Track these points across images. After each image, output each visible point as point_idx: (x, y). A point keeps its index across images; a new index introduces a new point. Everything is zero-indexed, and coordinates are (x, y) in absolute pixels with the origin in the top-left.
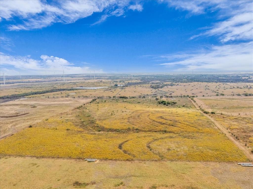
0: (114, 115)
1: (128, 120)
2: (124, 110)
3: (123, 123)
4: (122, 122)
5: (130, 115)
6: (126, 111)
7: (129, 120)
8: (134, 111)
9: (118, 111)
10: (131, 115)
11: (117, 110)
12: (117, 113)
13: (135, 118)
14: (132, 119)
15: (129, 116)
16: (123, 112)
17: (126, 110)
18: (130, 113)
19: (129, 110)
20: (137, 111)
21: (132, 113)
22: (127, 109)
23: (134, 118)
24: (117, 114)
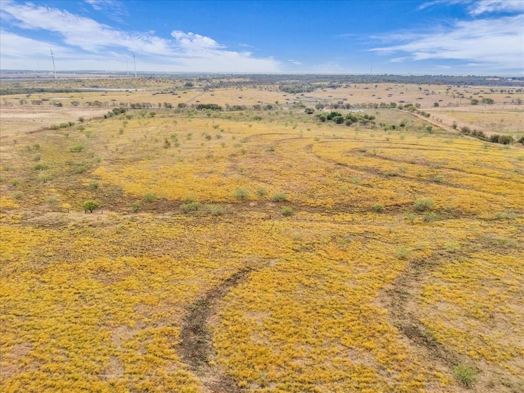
0: (177, 145)
1: (229, 164)
2: (213, 133)
3: (210, 173)
4: (208, 169)
5: (236, 146)
6: (219, 137)
7: (236, 161)
8: (248, 135)
9: (190, 135)
10: (241, 148)
11: (186, 134)
12: (190, 141)
13: (260, 157)
14: (249, 160)
15: (234, 151)
16: (209, 138)
17: (222, 134)
18: (236, 142)
19: (231, 133)
20: (261, 135)
21: (246, 140)
22: (222, 131)
23: (255, 155)
24: (189, 145)
